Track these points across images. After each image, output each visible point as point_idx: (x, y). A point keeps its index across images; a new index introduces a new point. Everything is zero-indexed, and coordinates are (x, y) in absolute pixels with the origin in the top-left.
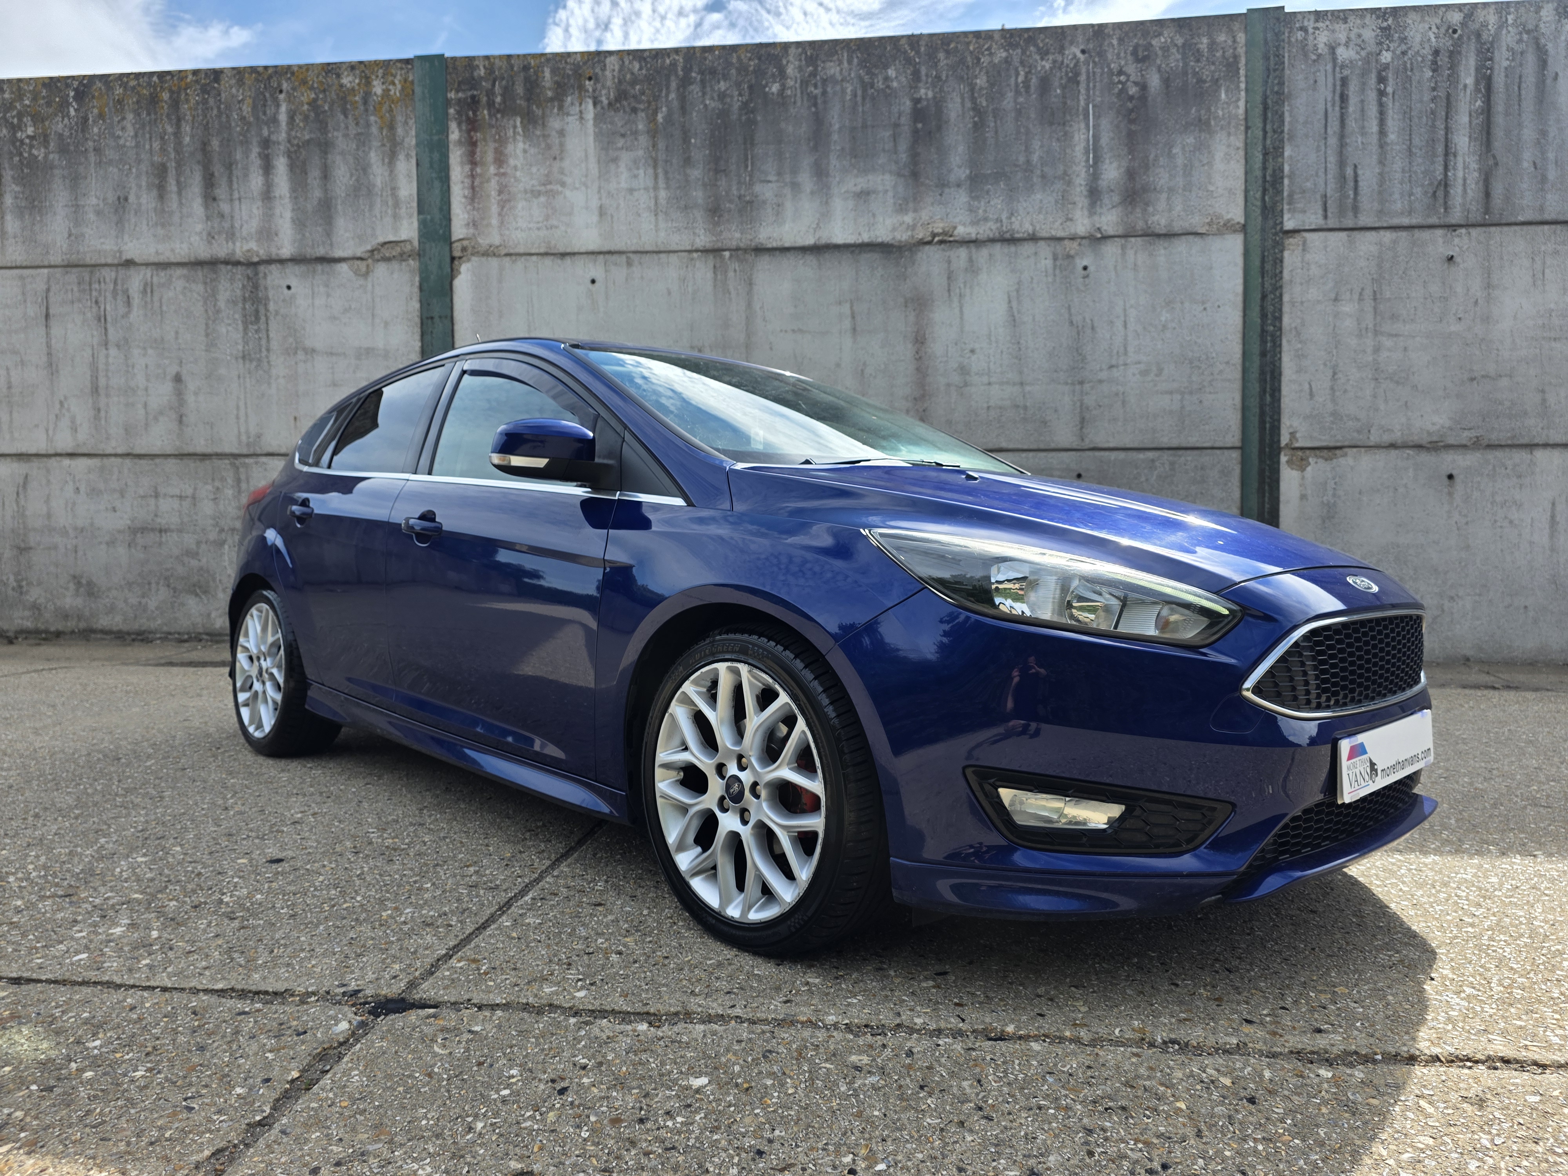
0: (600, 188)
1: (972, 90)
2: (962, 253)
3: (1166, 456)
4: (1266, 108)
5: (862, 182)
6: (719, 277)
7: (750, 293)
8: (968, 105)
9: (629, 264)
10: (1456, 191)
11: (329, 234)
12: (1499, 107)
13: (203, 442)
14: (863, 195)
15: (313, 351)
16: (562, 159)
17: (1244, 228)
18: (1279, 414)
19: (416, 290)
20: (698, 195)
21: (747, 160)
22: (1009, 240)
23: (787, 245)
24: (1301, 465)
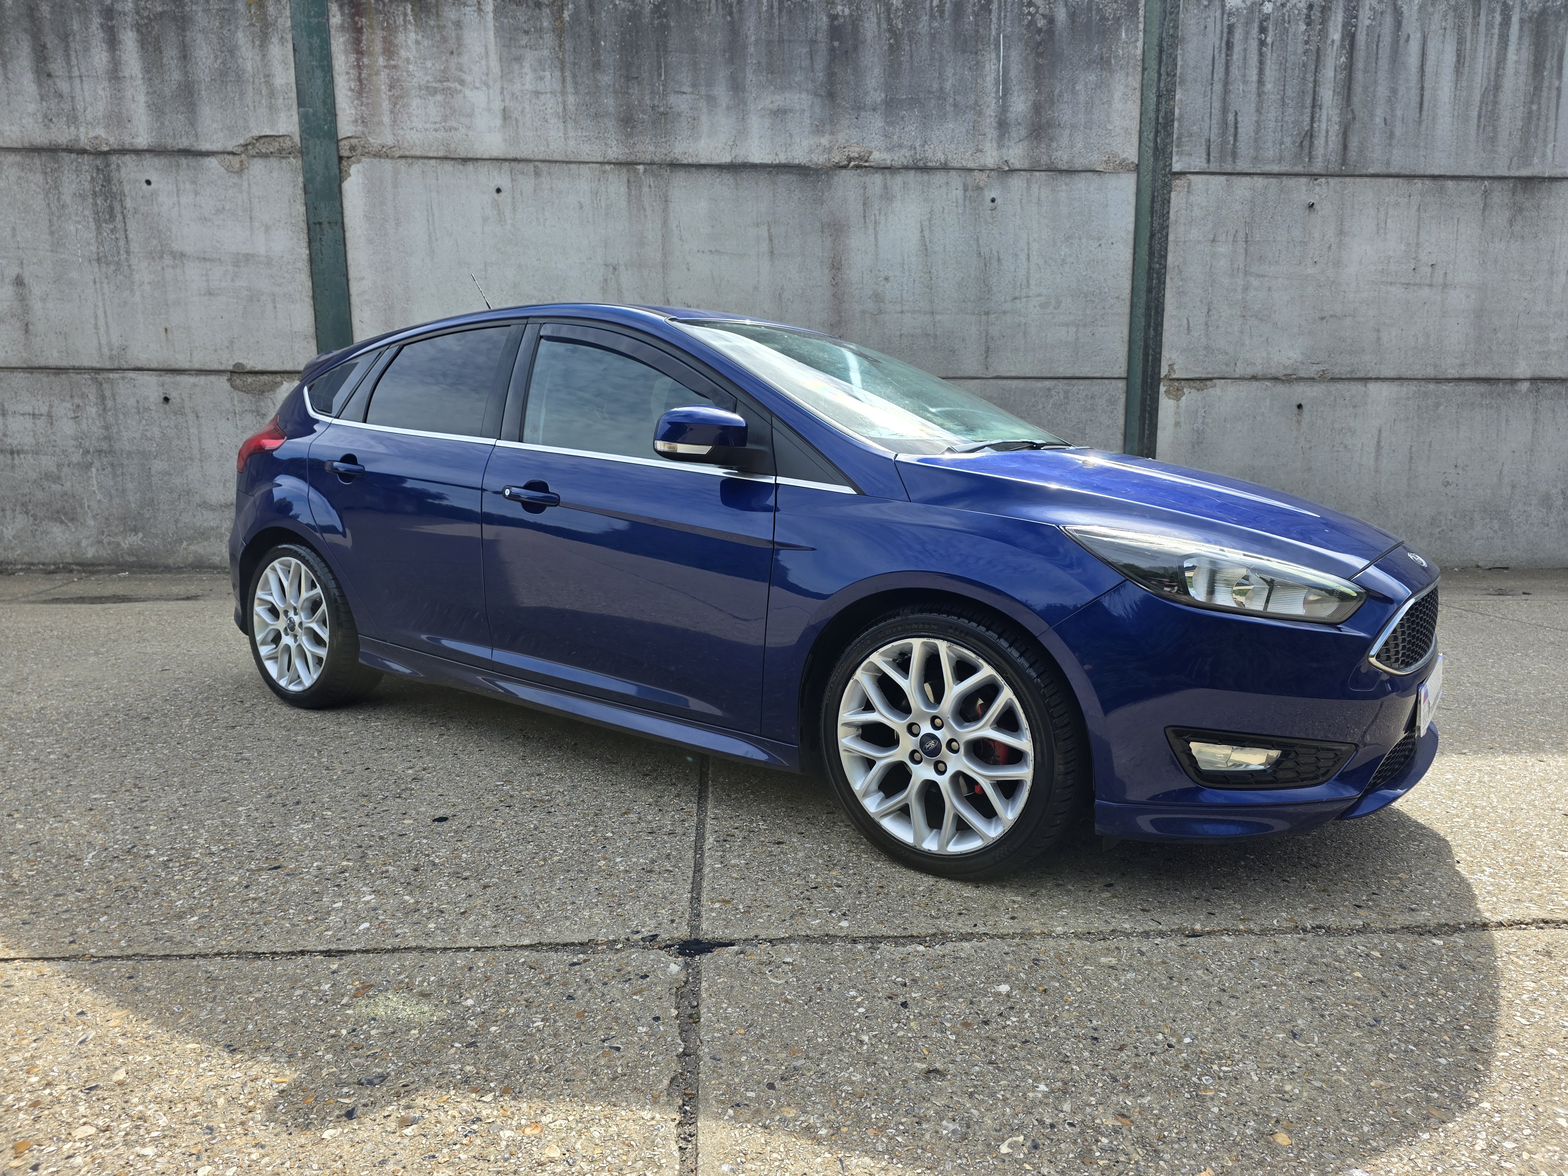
0: (502, 88)
1: (888, 11)
2: (877, 179)
3: (1061, 385)
4: (1161, 51)
5: (778, 100)
6: (633, 192)
7: (665, 210)
8: (884, 26)
9: (537, 174)
10: (1320, 142)
11: (192, 123)
12: (1360, 65)
13: (55, 354)
14: (780, 114)
15: (183, 255)
16: (459, 54)
17: (1138, 168)
18: (1161, 347)
19: (300, 191)
20: (609, 102)
21: (660, 67)
22: (922, 168)
23: (703, 162)
24: (1177, 395)
